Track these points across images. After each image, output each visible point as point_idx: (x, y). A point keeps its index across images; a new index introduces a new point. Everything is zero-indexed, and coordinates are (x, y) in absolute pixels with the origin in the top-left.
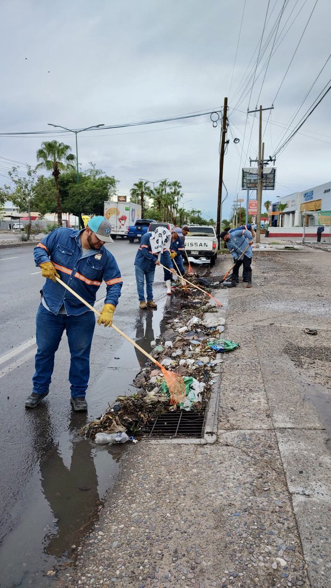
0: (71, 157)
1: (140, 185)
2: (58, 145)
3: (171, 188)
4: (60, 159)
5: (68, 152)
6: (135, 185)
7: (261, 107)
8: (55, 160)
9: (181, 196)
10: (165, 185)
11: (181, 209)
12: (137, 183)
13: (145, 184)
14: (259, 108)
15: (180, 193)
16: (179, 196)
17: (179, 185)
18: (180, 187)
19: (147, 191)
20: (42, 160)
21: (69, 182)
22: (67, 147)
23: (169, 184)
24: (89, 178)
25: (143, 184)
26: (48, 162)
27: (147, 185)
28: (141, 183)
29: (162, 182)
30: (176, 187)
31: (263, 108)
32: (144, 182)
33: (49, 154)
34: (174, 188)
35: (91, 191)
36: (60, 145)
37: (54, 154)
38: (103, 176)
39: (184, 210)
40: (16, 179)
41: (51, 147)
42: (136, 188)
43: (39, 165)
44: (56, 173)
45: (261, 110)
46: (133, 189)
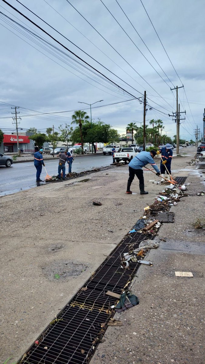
0: (87, 117)
1: (131, 125)
2: (81, 112)
3: (156, 124)
4: (82, 118)
5: (86, 115)
6: (129, 125)
7: (177, 86)
8: (80, 119)
9: (163, 128)
10: (153, 122)
11: (164, 136)
12: (130, 124)
13: (134, 124)
14: (176, 88)
15: (163, 126)
16: (162, 128)
17: (162, 121)
18: (162, 123)
19: (135, 128)
20: (74, 120)
21: (87, 128)
22: (85, 113)
23: (155, 121)
24: (97, 125)
25: (133, 124)
26: (76, 120)
27: (135, 125)
28: (132, 124)
29: (151, 121)
30: (160, 123)
31: (178, 87)
32: (134, 123)
33: (77, 116)
34: (158, 124)
35: (97, 132)
36: (82, 112)
37: (79, 117)
38: (104, 124)
39: (166, 136)
40: (62, 129)
41: (78, 113)
42: (129, 126)
43: (73, 122)
44: (80, 125)
45: (177, 88)
46: (127, 127)
